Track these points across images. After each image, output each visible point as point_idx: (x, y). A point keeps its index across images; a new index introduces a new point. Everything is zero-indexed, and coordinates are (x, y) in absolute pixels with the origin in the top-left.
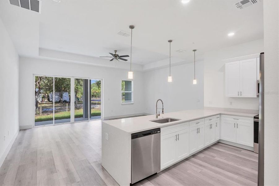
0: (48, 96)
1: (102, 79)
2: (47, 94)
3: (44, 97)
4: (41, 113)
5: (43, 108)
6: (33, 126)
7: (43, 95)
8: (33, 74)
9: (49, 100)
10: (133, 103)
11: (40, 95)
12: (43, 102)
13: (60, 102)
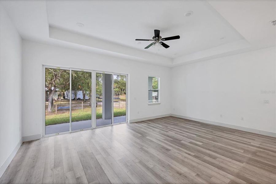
0: (64, 94)
1: (128, 75)
2: (62, 93)
3: (59, 95)
4: (56, 111)
5: (58, 106)
6: (41, 136)
7: (59, 93)
8: (43, 65)
9: (64, 97)
10: (160, 102)
11: (56, 93)
12: (59, 100)
13: (74, 100)
